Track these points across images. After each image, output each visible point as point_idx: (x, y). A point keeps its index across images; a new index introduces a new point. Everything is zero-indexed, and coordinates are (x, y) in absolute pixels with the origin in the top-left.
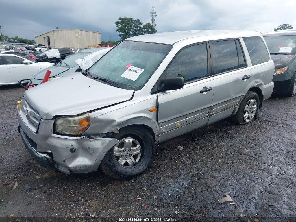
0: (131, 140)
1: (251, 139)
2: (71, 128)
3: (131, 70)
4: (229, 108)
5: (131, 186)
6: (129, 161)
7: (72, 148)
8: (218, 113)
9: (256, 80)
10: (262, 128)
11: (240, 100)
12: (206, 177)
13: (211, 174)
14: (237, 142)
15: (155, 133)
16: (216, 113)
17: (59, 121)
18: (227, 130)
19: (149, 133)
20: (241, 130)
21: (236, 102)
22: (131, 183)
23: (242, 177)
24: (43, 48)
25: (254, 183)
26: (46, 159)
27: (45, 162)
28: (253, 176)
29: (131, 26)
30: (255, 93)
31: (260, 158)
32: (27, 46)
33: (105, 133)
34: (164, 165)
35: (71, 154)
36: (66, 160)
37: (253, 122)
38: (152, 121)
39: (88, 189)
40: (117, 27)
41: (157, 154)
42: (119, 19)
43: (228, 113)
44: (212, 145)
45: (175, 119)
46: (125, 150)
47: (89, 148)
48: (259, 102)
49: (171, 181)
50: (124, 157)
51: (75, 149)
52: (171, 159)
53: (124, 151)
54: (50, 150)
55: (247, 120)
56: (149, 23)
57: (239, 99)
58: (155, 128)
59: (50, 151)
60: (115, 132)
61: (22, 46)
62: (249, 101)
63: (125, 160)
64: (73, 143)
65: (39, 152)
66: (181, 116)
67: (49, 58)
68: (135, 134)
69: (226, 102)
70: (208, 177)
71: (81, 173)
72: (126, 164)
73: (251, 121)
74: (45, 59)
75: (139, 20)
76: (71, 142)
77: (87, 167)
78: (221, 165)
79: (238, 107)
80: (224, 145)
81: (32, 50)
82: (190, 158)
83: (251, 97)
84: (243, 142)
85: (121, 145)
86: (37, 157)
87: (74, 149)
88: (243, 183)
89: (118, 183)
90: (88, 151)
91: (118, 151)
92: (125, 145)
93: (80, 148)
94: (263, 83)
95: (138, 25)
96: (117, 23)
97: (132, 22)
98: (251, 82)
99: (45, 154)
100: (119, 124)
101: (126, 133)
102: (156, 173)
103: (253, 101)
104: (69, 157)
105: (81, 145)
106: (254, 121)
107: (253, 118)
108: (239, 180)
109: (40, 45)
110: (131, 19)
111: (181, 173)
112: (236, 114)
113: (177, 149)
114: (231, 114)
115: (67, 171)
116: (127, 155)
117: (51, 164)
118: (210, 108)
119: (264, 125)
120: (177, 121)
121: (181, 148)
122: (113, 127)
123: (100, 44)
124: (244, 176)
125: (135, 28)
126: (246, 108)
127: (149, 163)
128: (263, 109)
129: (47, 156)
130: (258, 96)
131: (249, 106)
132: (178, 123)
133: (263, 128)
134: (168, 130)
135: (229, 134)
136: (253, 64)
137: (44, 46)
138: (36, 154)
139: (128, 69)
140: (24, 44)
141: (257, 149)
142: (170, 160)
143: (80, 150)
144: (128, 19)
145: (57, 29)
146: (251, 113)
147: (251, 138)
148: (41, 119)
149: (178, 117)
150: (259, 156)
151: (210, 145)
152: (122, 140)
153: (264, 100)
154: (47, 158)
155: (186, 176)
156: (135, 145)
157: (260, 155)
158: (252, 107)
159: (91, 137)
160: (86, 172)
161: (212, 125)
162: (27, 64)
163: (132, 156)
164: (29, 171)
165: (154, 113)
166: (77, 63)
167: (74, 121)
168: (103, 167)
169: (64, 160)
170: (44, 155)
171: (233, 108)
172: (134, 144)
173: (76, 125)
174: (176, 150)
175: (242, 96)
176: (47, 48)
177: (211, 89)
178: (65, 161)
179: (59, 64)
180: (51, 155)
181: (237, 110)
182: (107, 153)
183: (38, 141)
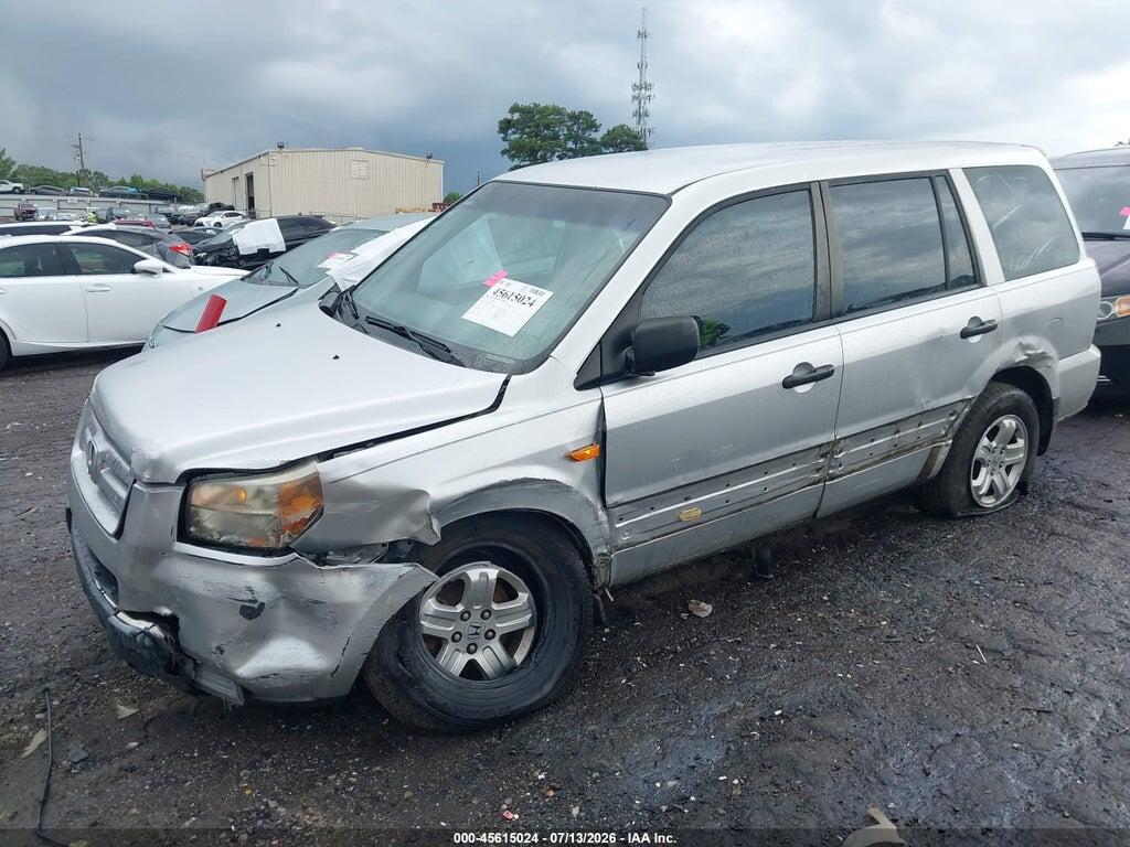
0: (493, 573)
1: (997, 578)
2: (246, 521)
3: (503, 294)
4: (909, 450)
5: (486, 762)
6: (482, 658)
7: (250, 601)
8: (860, 469)
9: (1020, 339)
10: (1050, 535)
11: (953, 418)
12: (797, 732)
13: (817, 722)
14: (941, 587)
15: (591, 546)
16: (850, 469)
17: (204, 493)
18: (901, 538)
19: (571, 545)
20: (959, 540)
21: (938, 424)
22: (485, 749)
23: (948, 740)
24: (227, 215)
25: (998, 767)
26: (147, 642)
27: (146, 653)
28: (997, 737)
29: (556, 137)
30: (1017, 392)
31: (1033, 662)
32: (171, 209)
33: (384, 545)
34: (629, 680)
35: (246, 623)
36: (226, 648)
37: (1009, 510)
38: (577, 498)
39: (312, 766)
40: (504, 139)
41: (607, 630)
42: (514, 110)
43: (905, 470)
44: (833, 599)
45: (678, 492)
46: (469, 613)
47: (316, 602)
48: (1038, 427)
49: (652, 745)
50: (465, 642)
51: (262, 605)
52: (659, 654)
53: (462, 618)
54: (168, 606)
55: (988, 502)
56: (623, 126)
57: (951, 415)
58: (594, 525)
59: (166, 611)
60: (423, 538)
61: (153, 208)
62: (993, 425)
63: (469, 651)
64: (256, 581)
65: (127, 613)
66: (703, 481)
67: (241, 253)
68: (510, 548)
69: (895, 425)
70: (804, 735)
71: (288, 700)
72: (472, 670)
73: (1002, 504)
74: (225, 256)
75: (588, 114)
76: (249, 576)
77: (309, 680)
78: (867, 682)
79: (947, 445)
80: (884, 603)
81: (190, 225)
82: (735, 654)
83: (1003, 405)
84: (965, 591)
85: (454, 592)
86: (116, 633)
87: (256, 606)
88: (953, 766)
89: (435, 746)
90: (313, 615)
91: (437, 617)
92: (467, 594)
93: (282, 602)
94: (1052, 352)
95: (584, 130)
96: (506, 126)
97: (562, 122)
98: (1000, 344)
99: (148, 621)
100: (440, 509)
101: (471, 542)
102: (590, 712)
103: (1009, 422)
104: (237, 634)
105: (285, 590)
106: (1018, 501)
107: (1010, 492)
108: (935, 752)
109: (217, 207)
110: (558, 111)
111: (694, 713)
112: (940, 473)
113: (689, 612)
114: (920, 475)
115: (232, 693)
116: (477, 633)
117: (170, 662)
118: (828, 450)
119: (1057, 524)
120: (686, 499)
121: (706, 609)
122: (415, 519)
123: (440, 204)
124: (957, 735)
125: (570, 145)
126: (980, 453)
127: (566, 670)
128: (1055, 456)
129: (156, 631)
130: (1031, 402)
131: (994, 444)
132: (689, 509)
133: (1053, 533)
134: (646, 536)
135: (907, 554)
136: (1010, 276)
137: (232, 208)
138: (113, 620)
139: (490, 292)
140: (162, 202)
141: (1020, 621)
142: (656, 658)
143: (282, 611)
144: (546, 108)
145: (281, 147)
146: (1003, 470)
147: (1000, 575)
148: (134, 482)
149: (691, 484)
150: (1028, 652)
151: (826, 598)
152: (455, 573)
153: (1059, 418)
154: (153, 638)
155: (711, 726)
156: (513, 596)
157: (1034, 647)
158: (1009, 447)
159: (328, 557)
160: (308, 699)
161: (839, 515)
162: (150, 273)
163: (497, 637)
164: (95, 685)
165: (586, 468)
166: (328, 270)
167: (259, 492)
168: (374, 680)
169: (219, 648)
170: (142, 625)
171: (927, 449)
172: (505, 591)
173: (267, 508)
174: (684, 616)
175: (963, 401)
176: (244, 217)
177: (830, 374)
178: (222, 652)
179: (262, 272)
180: (170, 624)
181: (942, 457)
182: (390, 624)
183: (122, 571)
